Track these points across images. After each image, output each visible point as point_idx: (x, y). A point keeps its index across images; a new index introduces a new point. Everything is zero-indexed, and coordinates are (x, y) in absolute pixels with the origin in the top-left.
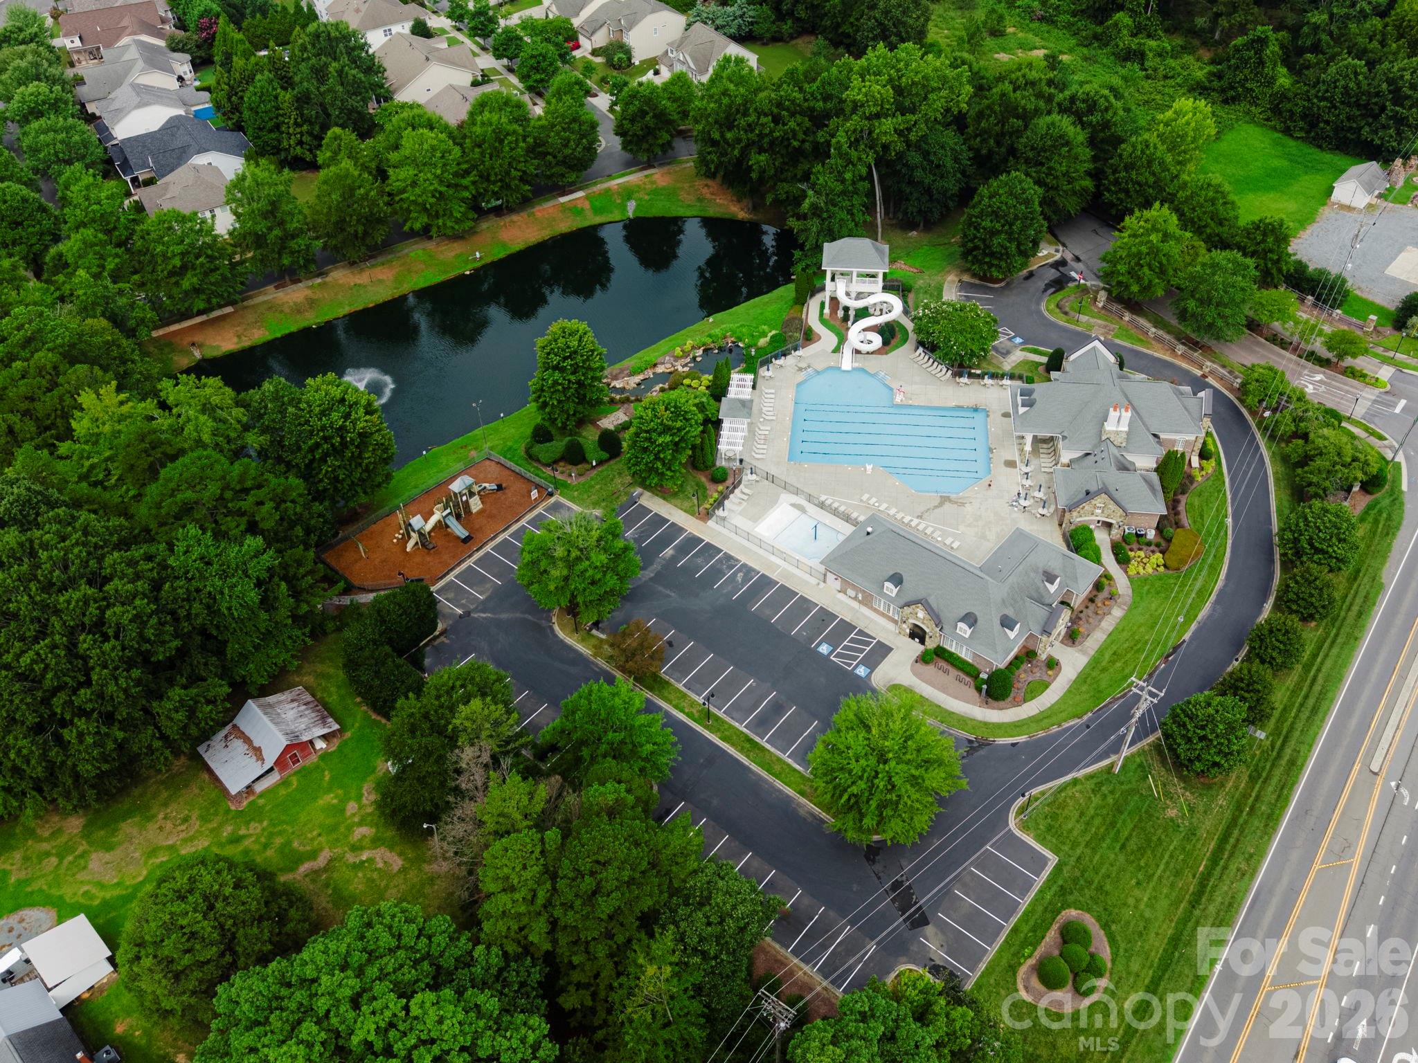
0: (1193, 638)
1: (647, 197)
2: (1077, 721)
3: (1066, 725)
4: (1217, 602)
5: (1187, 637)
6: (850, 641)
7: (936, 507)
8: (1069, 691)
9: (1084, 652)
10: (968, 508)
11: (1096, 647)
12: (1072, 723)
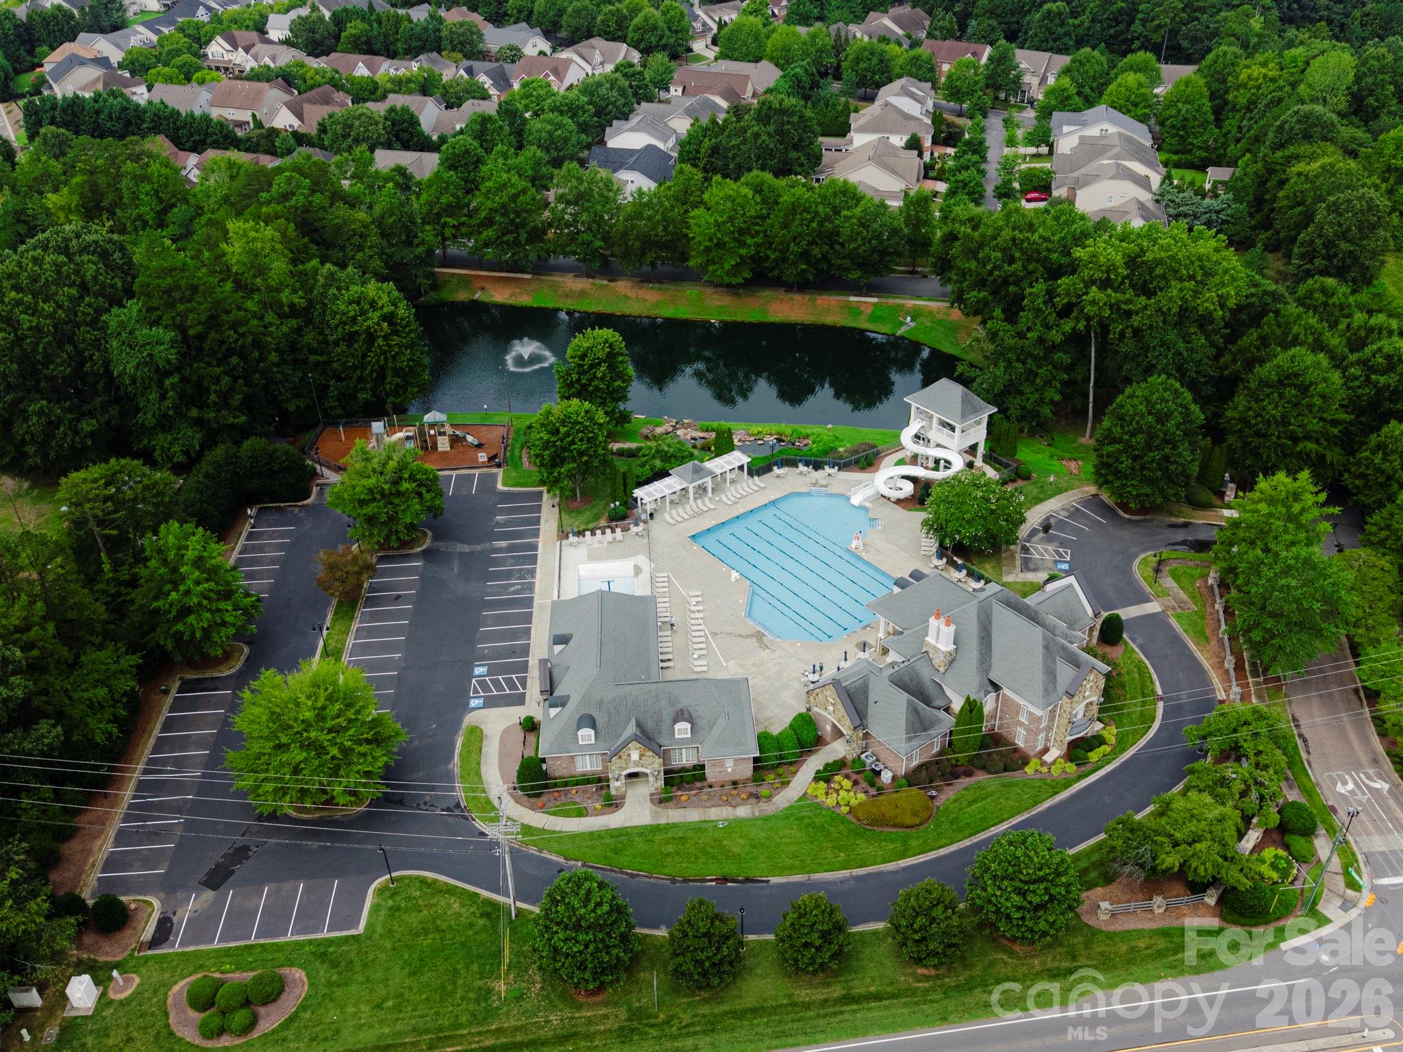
0: (779, 886)
1: (929, 324)
2: (562, 860)
3: (546, 855)
4: (858, 878)
5: (774, 880)
6: (506, 680)
7: (741, 636)
8: (591, 833)
9: (655, 815)
10: (765, 654)
11: (675, 820)
12: (554, 858)
